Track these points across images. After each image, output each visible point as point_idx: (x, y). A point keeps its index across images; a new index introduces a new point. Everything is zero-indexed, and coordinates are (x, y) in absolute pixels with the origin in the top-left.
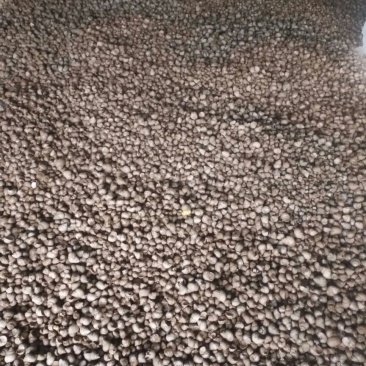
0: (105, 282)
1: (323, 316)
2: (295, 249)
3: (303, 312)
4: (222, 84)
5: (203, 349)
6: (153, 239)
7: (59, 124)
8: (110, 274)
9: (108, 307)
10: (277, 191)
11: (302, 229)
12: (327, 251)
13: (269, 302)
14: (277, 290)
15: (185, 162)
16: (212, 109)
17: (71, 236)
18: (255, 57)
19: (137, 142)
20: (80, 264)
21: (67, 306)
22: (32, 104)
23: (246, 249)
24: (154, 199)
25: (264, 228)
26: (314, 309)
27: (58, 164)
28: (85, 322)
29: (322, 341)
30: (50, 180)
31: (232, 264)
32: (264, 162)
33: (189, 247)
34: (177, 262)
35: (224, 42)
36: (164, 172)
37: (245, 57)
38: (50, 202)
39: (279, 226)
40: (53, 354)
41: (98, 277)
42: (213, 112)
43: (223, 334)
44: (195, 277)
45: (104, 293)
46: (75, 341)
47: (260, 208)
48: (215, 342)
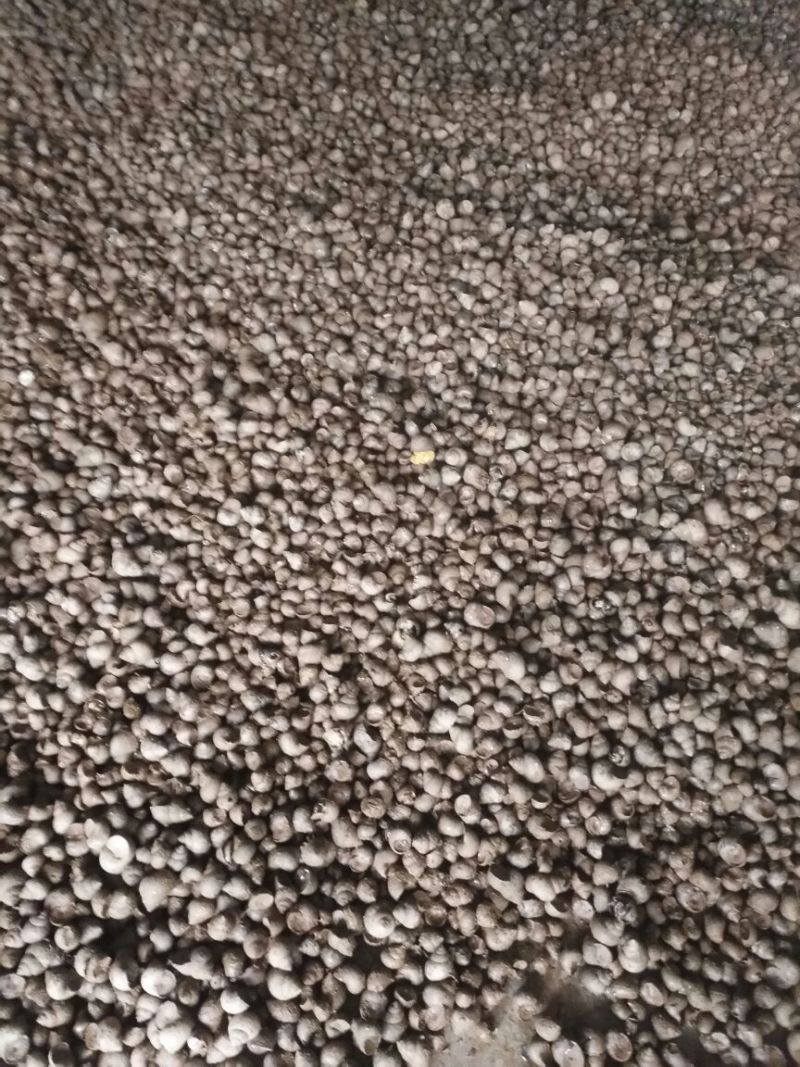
0: (208, 627)
1: (780, 724)
2: (707, 553)
3: (728, 713)
4: (518, 136)
5: (464, 802)
6: (336, 522)
7: (93, 227)
8: (223, 605)
9: (216, 690)
10: (661, 404)
11: (727, 503)
12: (788, 558)
13: (638, 684)
14: (658, 655)
15: (422, 328)
16: (491, 196)
17: (122, 510)
18: (605, 71)
19: (295, 276)
20: (144, 579)
21: (107, 686)
22: (23, 175)
23: (579, 550)
24: (337, 420)
25: (625, 498)
26: (754, 705)
27: (88, 327)
28: (155, 726)
29: (775, 786)
30: (68, 366)
31: (540, 588)
32: (627, 332)
33: (428, 543)
34: (397, 580)
35: (524, 33)
36: (364, 351)
37: (577, 71)
38: (67, 423)
39: (664, 493)
40: (70, 807)
41: (191, 614)
42: (494, 204)
43: (516, 765)
44: (443, 617)
45: (207, 654)
46: (127, 775)
47: (617, 446)
48: (496, 784)
